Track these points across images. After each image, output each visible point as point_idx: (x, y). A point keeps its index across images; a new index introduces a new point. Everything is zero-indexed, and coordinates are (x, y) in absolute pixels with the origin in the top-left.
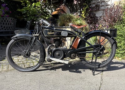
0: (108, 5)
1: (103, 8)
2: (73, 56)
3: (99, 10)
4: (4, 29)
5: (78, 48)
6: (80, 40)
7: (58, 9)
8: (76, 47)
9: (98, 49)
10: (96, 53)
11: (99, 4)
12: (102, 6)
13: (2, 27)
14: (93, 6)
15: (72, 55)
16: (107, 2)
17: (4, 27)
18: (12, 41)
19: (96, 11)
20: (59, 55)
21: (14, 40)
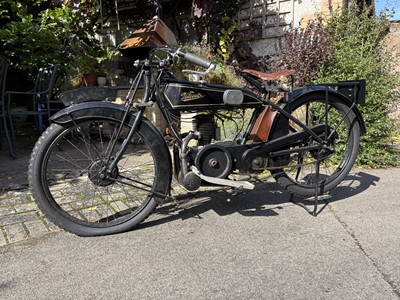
0: (285, 25)
1: (271, 32)
2: (258, 164)
3: (260, 37)
5: (270, 139)
6: (274, 114)
7: (142, 31)
8: (264, 136)
9: (323, 138)
10: (316, 150)
11: (259, 20)
12: (267, 27)
14: (243, 26)
15: (255, 161)
16: (281, 16)
18: (53, 129)
19: (252, 40)
20: (217, 166)
21: (60, 127)
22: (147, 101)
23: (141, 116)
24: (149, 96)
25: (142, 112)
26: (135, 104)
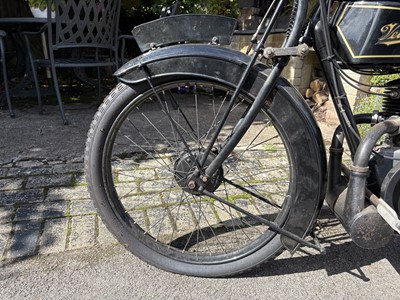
4: (73, 37)
13: (66, 30)
17: (75, 29)
18: (119, 93)
21: (129, 90)
22: (295, 43)
23: (277, 77)
24: (300, 32)
25: (281, 68)
26: (267, 51)
